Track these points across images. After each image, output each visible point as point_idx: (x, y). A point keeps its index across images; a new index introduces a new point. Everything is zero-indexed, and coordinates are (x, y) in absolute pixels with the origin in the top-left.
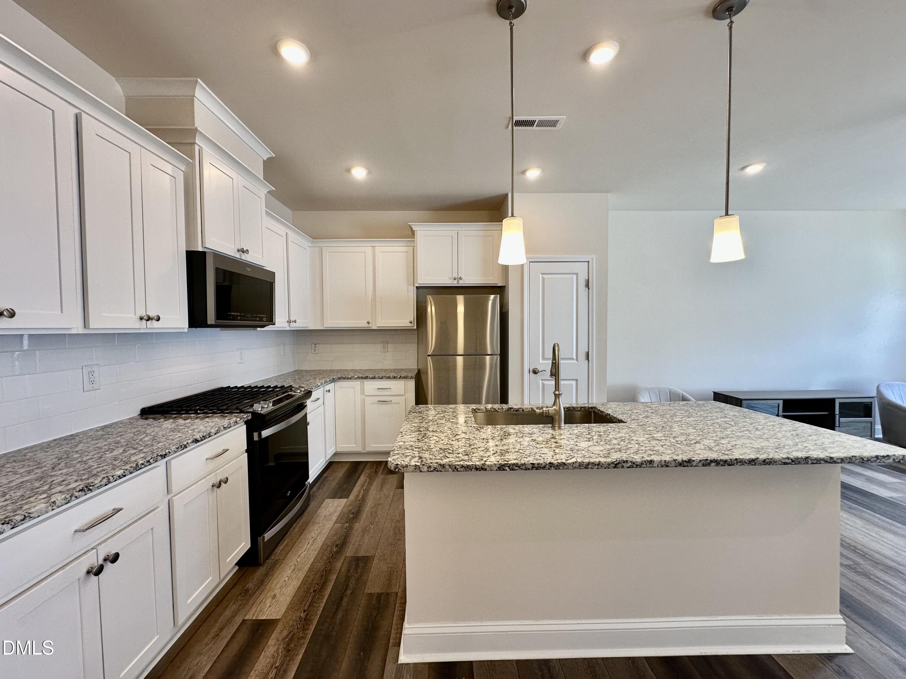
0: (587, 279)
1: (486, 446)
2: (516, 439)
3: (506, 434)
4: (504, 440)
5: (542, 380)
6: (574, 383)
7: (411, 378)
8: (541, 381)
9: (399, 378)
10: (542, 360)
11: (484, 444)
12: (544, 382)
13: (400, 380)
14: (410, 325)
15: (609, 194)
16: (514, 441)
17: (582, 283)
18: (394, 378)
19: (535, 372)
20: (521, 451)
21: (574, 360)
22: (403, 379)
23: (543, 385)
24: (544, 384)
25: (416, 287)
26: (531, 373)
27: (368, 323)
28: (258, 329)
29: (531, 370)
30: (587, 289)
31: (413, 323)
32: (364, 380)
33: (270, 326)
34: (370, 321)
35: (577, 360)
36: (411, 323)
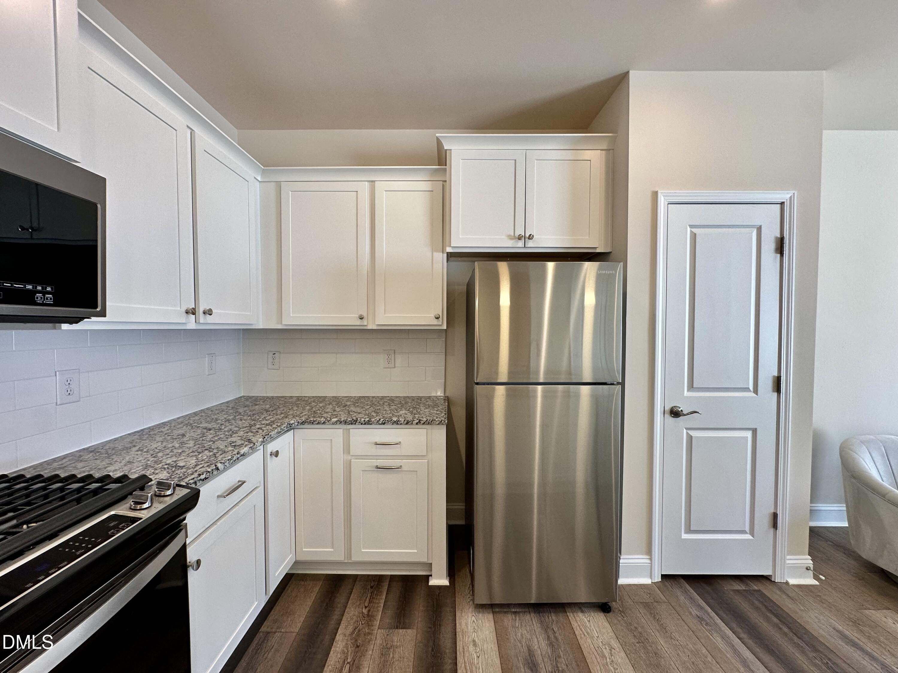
0: (779, 236)
5: (687, 429)
6: (749, 435)
7: (440, 423)
8: (685, 431)
9: (417, 424)
10: (689, 390)
12: (692, 433)
13: (417, 426)
14: (435, 322)
15: (824, 71)
17: (769, 246)
18: (407, 424)
19: (675, 413)
21: (751, 391)
22: (424, 426)
23: (690, 438)
24: (692, 437)
25: (447, 253)
26: (667, 416)
27: (361, 318)
28: (65, 327)
29: (668, 408)
30: (779, 255)
31: (440, 319)
32: (351, 426)
33: (94, 319)
34: (365, 314)
35: (756, 391)
36: (437, 318)
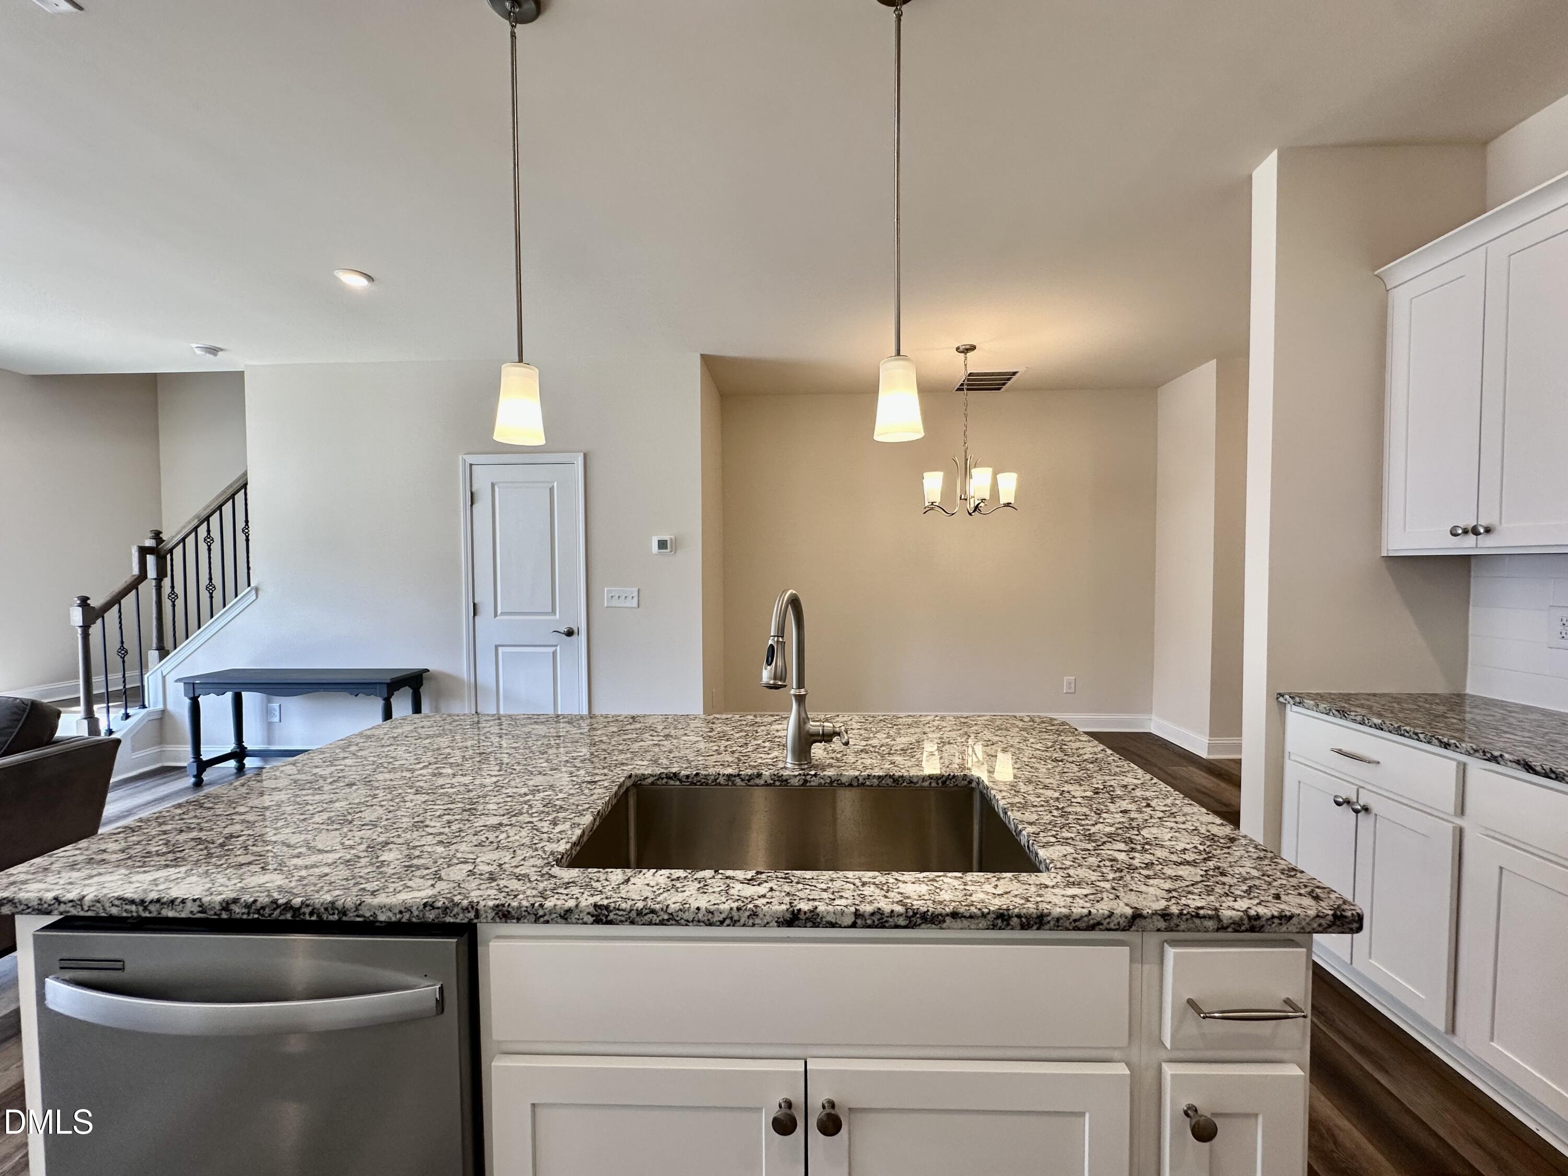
1: (942, 733)
2: (893, 742)
3: (909, 751)
4: (914, 741)
11: (945, 735)
16: (898, 739)
20: (890, 726)
